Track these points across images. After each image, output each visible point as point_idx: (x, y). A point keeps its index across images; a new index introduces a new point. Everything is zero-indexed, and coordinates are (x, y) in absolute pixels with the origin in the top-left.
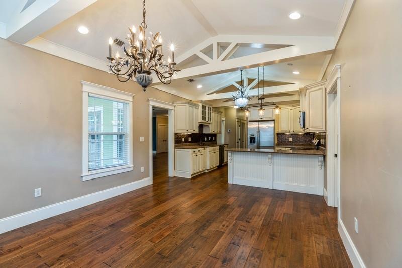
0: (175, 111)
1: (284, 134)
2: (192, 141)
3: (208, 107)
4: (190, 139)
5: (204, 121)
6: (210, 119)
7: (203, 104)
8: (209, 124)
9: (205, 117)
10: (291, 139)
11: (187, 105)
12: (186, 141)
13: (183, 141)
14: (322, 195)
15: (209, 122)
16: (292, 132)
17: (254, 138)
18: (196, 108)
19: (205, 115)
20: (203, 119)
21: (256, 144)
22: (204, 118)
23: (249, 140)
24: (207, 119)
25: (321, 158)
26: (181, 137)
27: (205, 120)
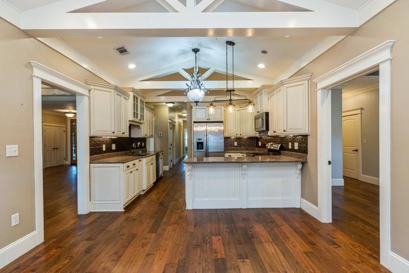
0: (89, 98)
1: (229, 138)
2: (117, 150)
3: (141, 100)
4: (114, 147)
5: (135, 120)
6: (142, 116)
7: (135, 95)
8: (141, 123)
9: (137, 114)
10: (236, 144)
11: (113, 90)
12: (109, 150)
13: (104, 149)
14: (299, 207)
15: (141, 121)
16: (239, 136)
17: (202, 143)
18: (125, 98)
19: (137, 111)
20: (134, 117)
21: (204, 150)
22: (135, 115)
23: (196, 145)
24: (139, 118)
25: (300, 166)
26: (100, 144)
27: (137, 118)
